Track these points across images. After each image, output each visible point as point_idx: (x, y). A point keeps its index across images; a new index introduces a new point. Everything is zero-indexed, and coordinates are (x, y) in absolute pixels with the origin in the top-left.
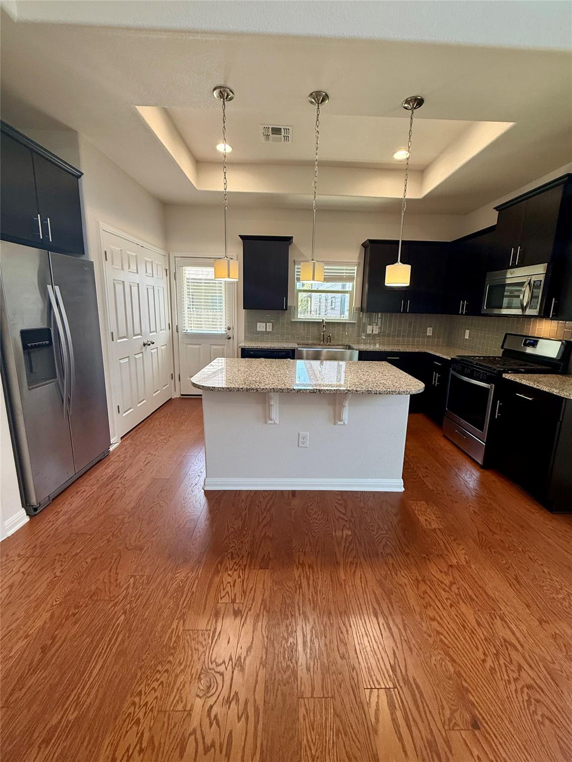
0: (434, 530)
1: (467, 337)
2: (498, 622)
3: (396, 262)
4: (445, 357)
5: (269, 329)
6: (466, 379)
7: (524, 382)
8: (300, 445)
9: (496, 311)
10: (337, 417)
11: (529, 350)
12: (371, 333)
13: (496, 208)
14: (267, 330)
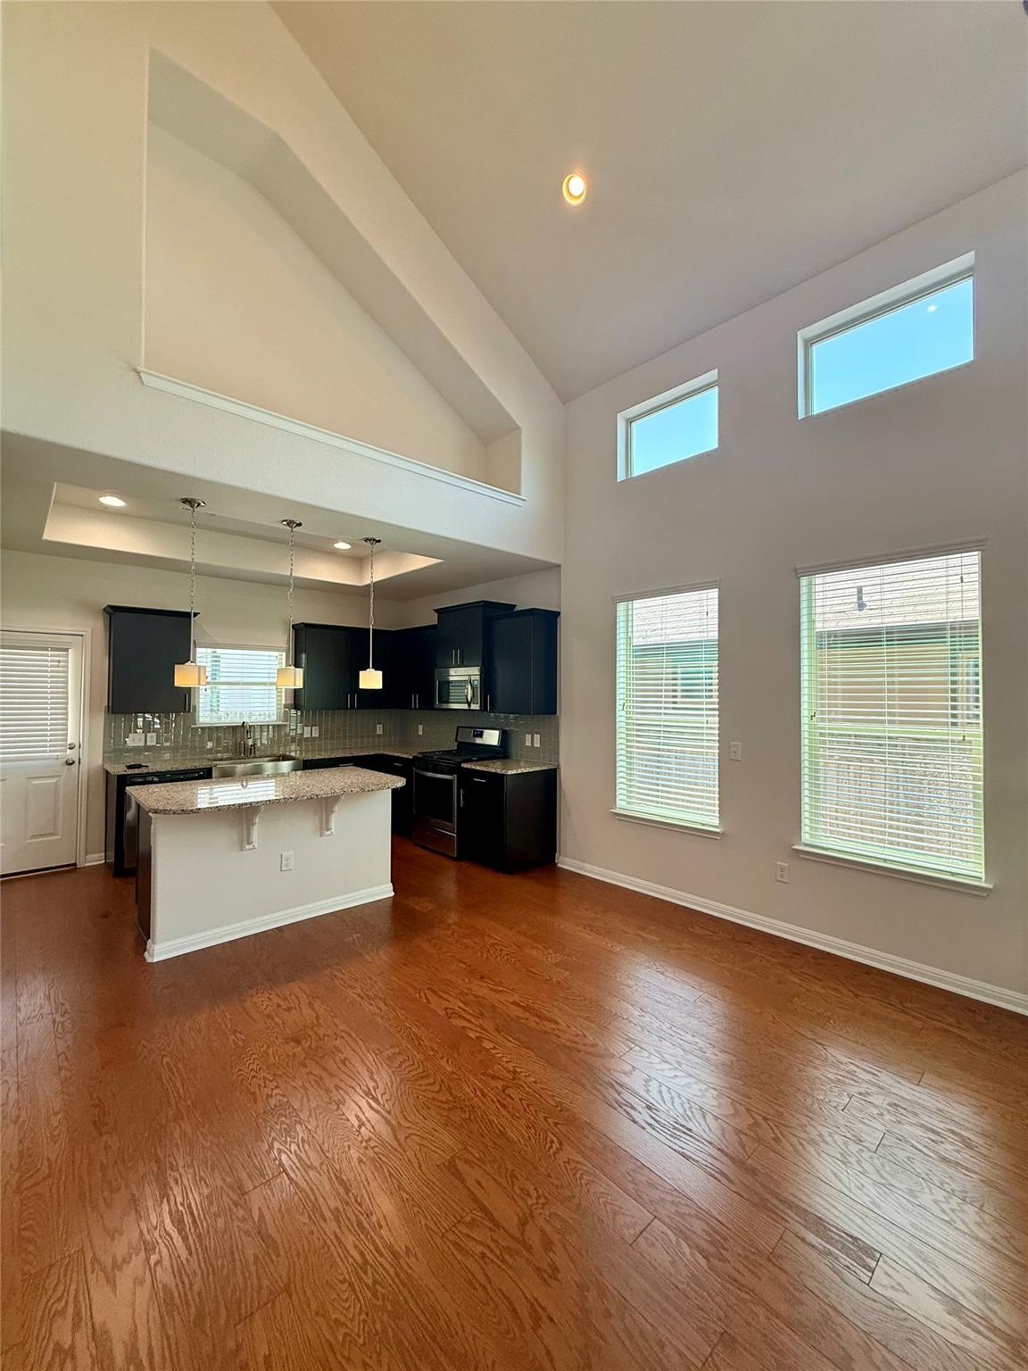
0: (431, 911)
1: (421, 733)
2: (486, 938)
3: (368, 667)
4: (405, 756)
5: (151, 741)
6: (430, 774)
7: (478, 768)
8: (284, 868)
9: (444, 706)
10: (324, 826)
11: (478, 741)
12: (309, 736)
13: (436, 611)
14: (148, 744)
